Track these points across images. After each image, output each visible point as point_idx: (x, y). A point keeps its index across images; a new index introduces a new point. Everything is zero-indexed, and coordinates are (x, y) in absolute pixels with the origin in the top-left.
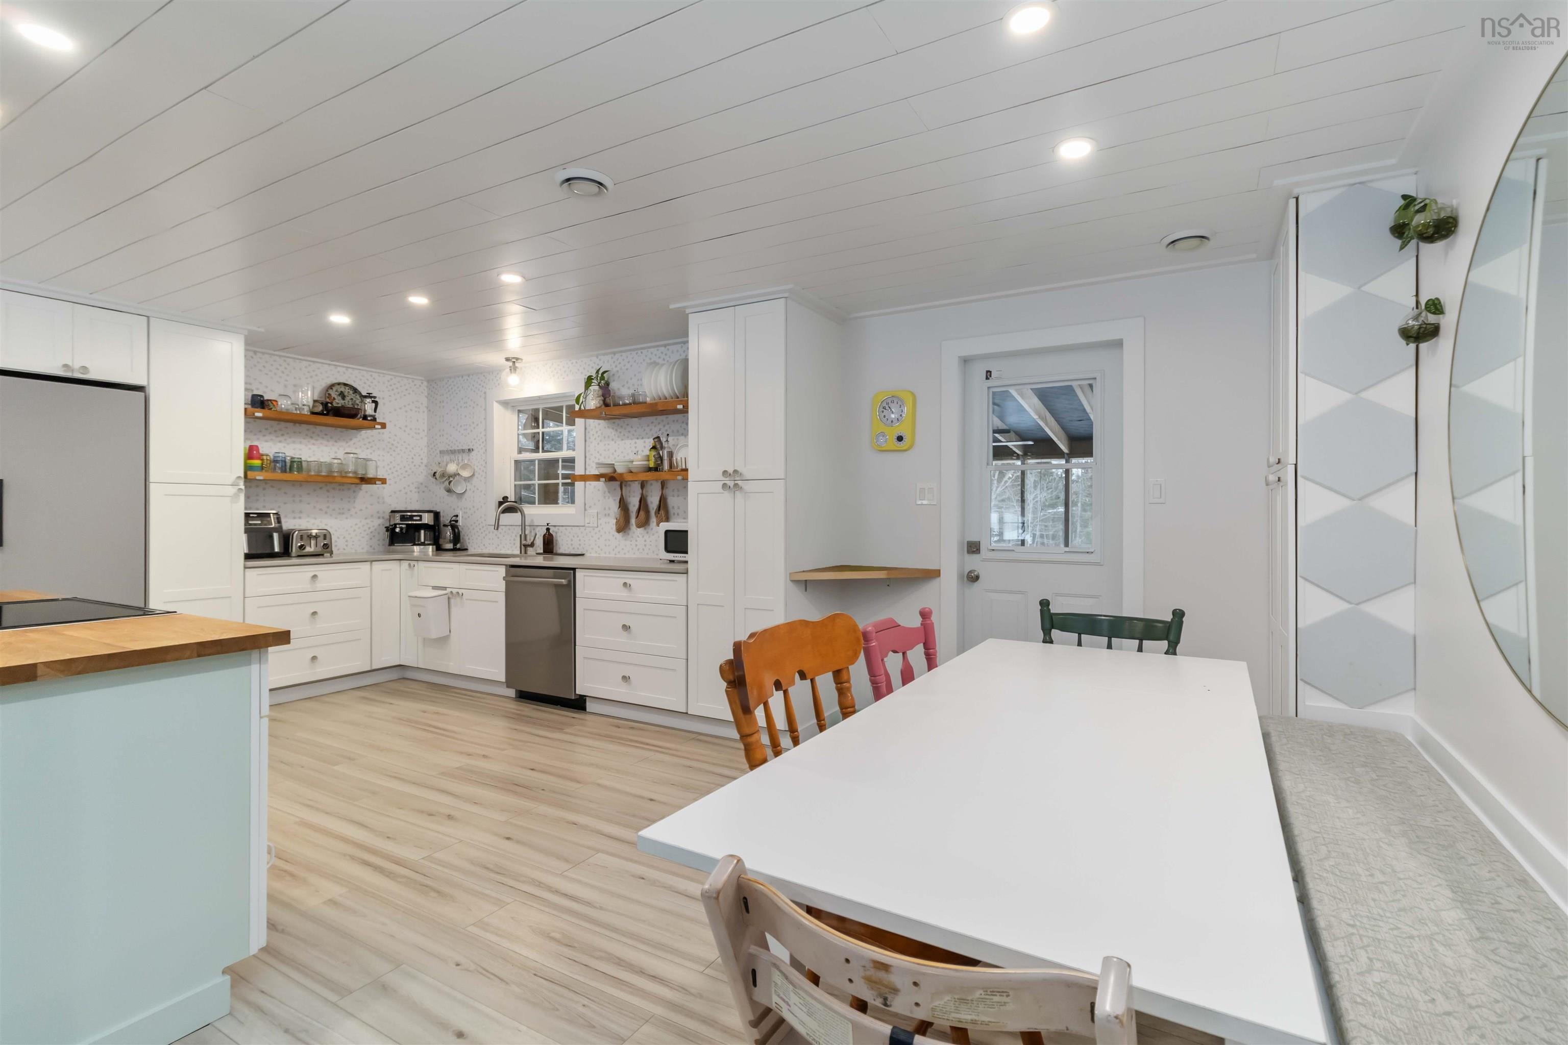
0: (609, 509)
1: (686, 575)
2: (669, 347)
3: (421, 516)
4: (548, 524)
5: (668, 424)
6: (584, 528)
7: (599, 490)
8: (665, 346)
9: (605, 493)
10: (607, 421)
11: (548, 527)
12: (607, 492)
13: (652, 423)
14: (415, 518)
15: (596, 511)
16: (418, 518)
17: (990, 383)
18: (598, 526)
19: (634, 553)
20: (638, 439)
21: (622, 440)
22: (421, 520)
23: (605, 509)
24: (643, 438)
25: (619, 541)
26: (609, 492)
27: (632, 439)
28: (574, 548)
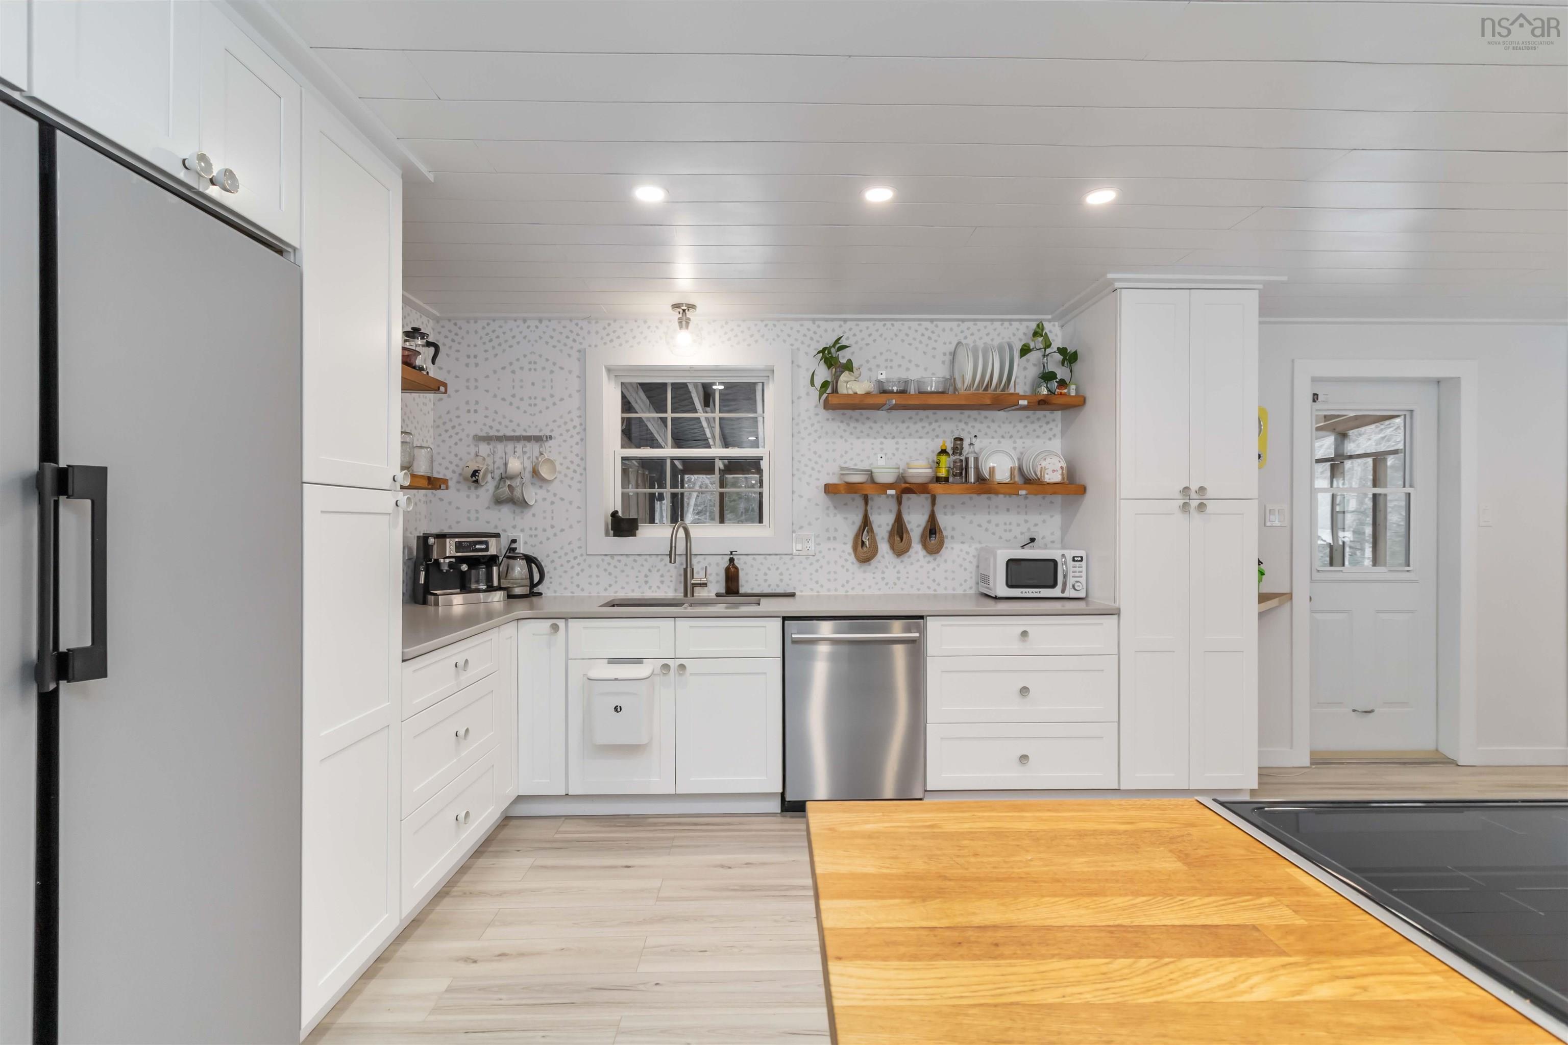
0: (836, 530)
1: (1116, 617)
2: (939, 323)
3: (486, 543)
4: (731, 552)
5: (936, 421)
6: (791, 556)
7: (817, 505)
8: (932, 321)
9: (828, 508)
10: (830, 411)
11: (732, 556)
12: (832, 508)
13: (910, 418)
14: (478, 546)
15: (814, 534)
16: (484, 546)
17: (1317, 405)
18: (815, 554)
19: (880, 589)
20: (885, 438)
21: (858, 438)
22: (487, 549)
23: (827, 530)
24: (893, 438)
25: (853, 573)
26: (835, 508)
27: (875, 438)
28: (769, 586)
